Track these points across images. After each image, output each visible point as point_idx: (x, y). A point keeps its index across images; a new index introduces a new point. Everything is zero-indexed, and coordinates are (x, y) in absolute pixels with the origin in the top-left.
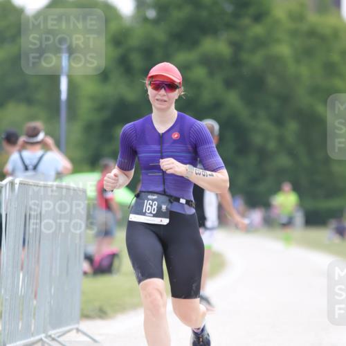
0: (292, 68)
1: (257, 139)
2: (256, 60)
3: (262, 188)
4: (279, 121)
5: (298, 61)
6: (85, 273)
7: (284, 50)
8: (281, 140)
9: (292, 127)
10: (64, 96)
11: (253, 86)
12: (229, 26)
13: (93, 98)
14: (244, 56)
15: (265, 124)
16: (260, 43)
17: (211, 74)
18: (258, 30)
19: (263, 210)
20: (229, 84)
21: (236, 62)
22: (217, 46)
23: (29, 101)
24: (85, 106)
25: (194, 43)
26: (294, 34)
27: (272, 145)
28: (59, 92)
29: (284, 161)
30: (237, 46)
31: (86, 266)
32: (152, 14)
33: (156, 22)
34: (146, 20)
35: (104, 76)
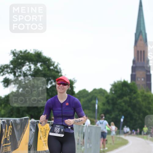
0: (142, 103)
1: (135, 117)
2: (134, 101)
4: (139, 113)
7: (140, 99)
9: (142, 115)
11: (134, 106)
12: (129, 95)
13: (102, 109)
14: (132, 101)
15: (136, 114)
16: (135, 98)
17: (125, 104)
18: (135, 95)
20: (129, 106)
21: (130, 102)
22: (127, 98)
23: (89, 109)
24: (100, 110)
25: (122, 98)
26: (142, 96)
27: (138, 118)
28: (95, 107)
29: (140, 121)
30: (130, 99)
32: (113, 92)
33: (114, 94)
34: (112, 93)
35: (104, 104)
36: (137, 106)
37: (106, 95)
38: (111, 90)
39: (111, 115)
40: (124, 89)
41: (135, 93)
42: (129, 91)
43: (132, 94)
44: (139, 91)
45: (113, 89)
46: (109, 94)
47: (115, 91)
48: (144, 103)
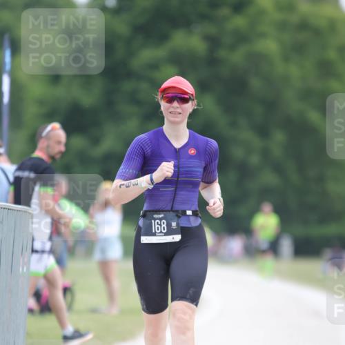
0: (280, 68)
1: (237, 153)
2: (237, 57)
3: (242, 210)
4: (263, 131)
5: (286, 59)
6: (31, 311)
7: (270, 46)
8: (266, 153)
9: (279, 137)
10: (6, 99)
12: (204, 17)
13: (41, 102)
14: (222, 53)
16: (242, 38)
18: (238, 22)
19: (244, 236)
22: (191, 41)
25: (163, 38)
26: (282, 26)
27: (255, 160)
29: (269, 178)
30: (213, 42)
31: (32, 303)
33: (117, 12)
34: (104, 8)
36: (255, 83)
39: (96, 141)
48: (294, 71)
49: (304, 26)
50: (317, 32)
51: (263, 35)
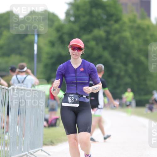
0: (131, 42)
1: (117, 71)
2: (116, 38)
4: (125, 64)
5: (133, 39)
6: (45, 126)
7: (127, 34)
8: (126, 71)
9: (131, 66)
10: (36, 52)
12: (104, 24)
13: (48, 53)
14: (111, 37)
15: (120, 65)
16: (117, 32)
17: (97, 44)
18: (117, 26)
20: (105, 48)
21: (107, 39)
22: (100, 32)
23: (21, 54)
24: (44, 57)
26: (131, 28)
27: (122, 73)
28: (33, 50)
29: (127, 80)
30: (108, 33)
32: (72, 19)
33: (74, 22)
34: (70, 21)
35: (52, 44)
36: (122, 47)
37: (56, 24)
38: (68, 14)
40: (95, 12)
41: (117, 21)
42: (105, 17)
43: (112, 22)
44: (126, 17)
45: (72, 12)
46: (62, 22)
47: (77, 17)
48: (135, 43)
49: (139, 27)
50: (143, 30)
51: (125, 31)
